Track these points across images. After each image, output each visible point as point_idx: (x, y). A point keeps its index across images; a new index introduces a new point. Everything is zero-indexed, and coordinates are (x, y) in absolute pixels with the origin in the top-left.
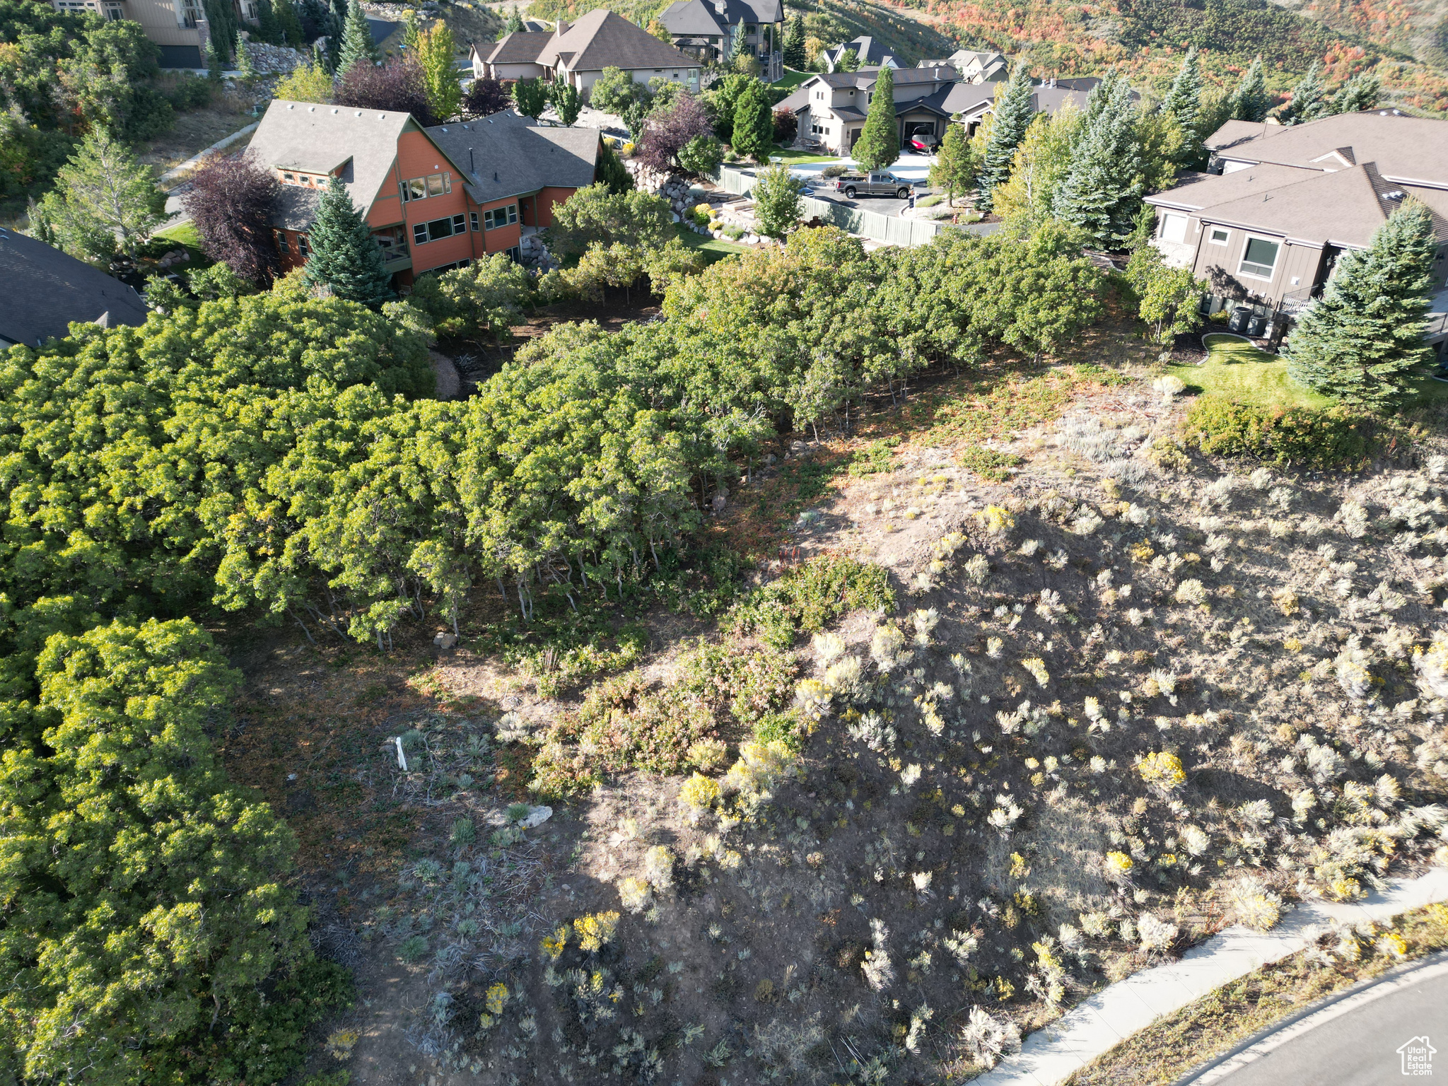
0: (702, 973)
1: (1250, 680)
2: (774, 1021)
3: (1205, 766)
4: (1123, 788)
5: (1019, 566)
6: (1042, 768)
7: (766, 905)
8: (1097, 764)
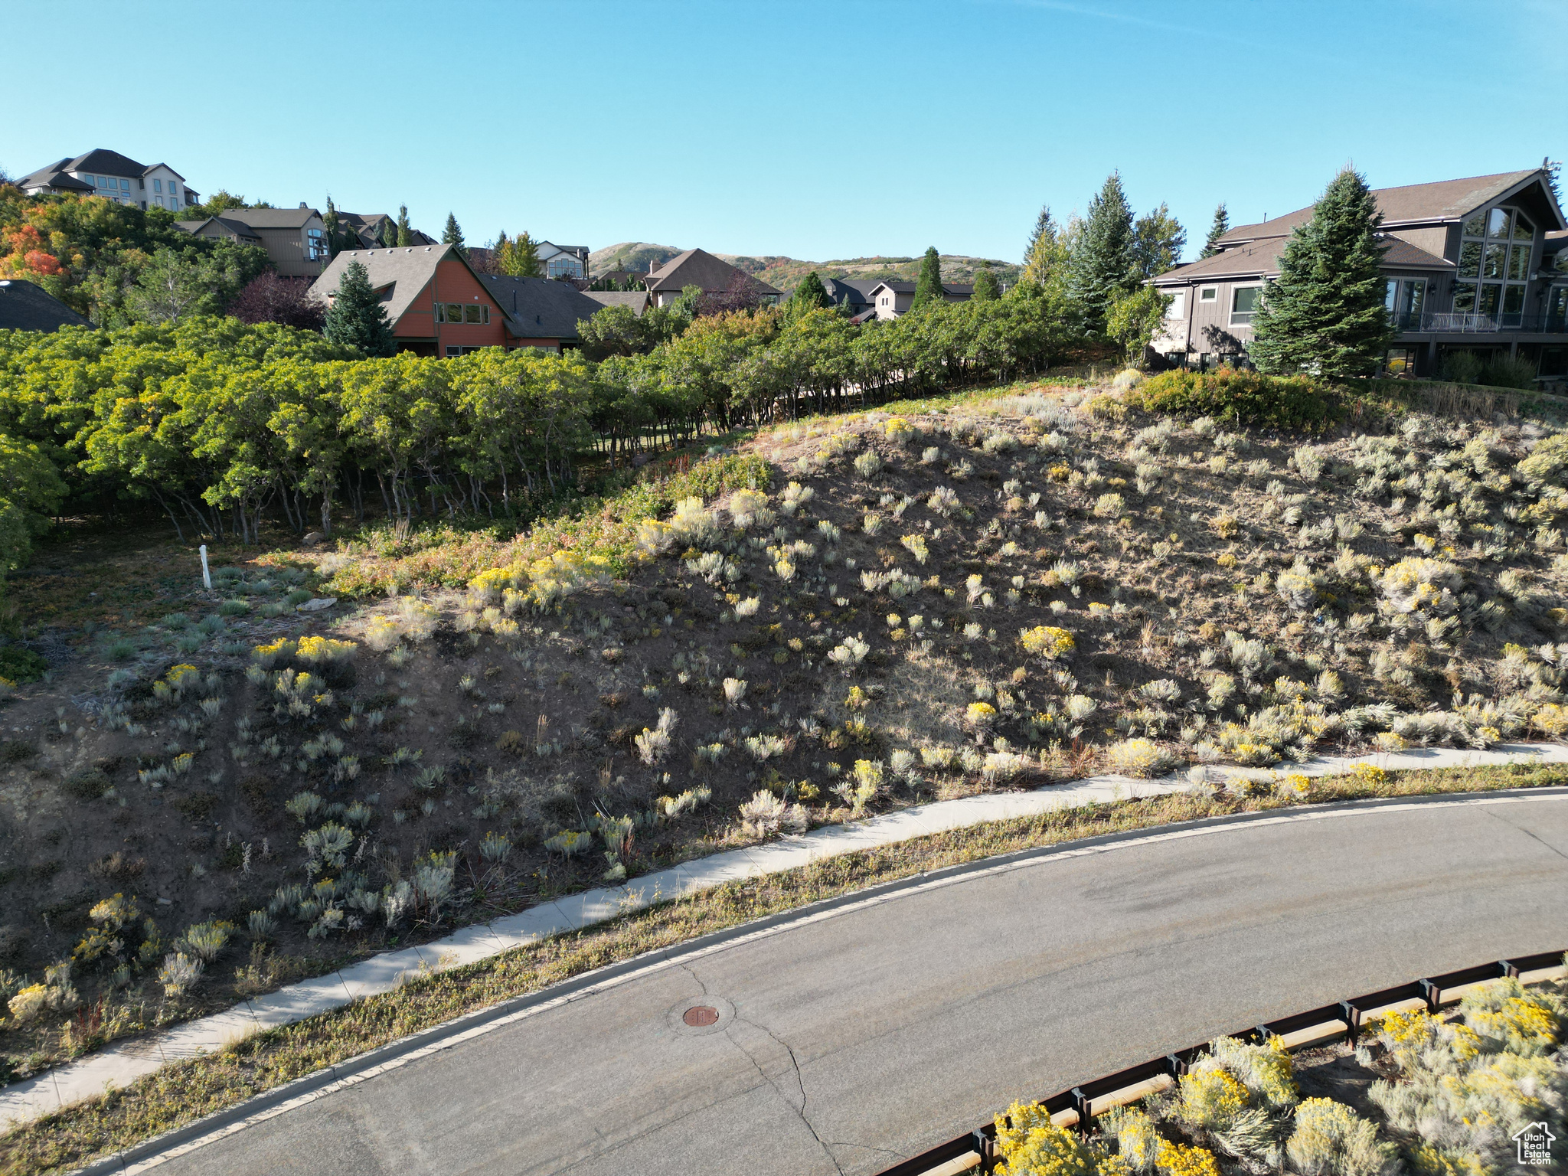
0: (442, 718)
1: (1174, 587)
2: (514, 771)
3: (1108, 652)
4: (1001, 657)
5: (917, 472)
6: (904, 624)
7: (541, 679)
8: (972, 631)
